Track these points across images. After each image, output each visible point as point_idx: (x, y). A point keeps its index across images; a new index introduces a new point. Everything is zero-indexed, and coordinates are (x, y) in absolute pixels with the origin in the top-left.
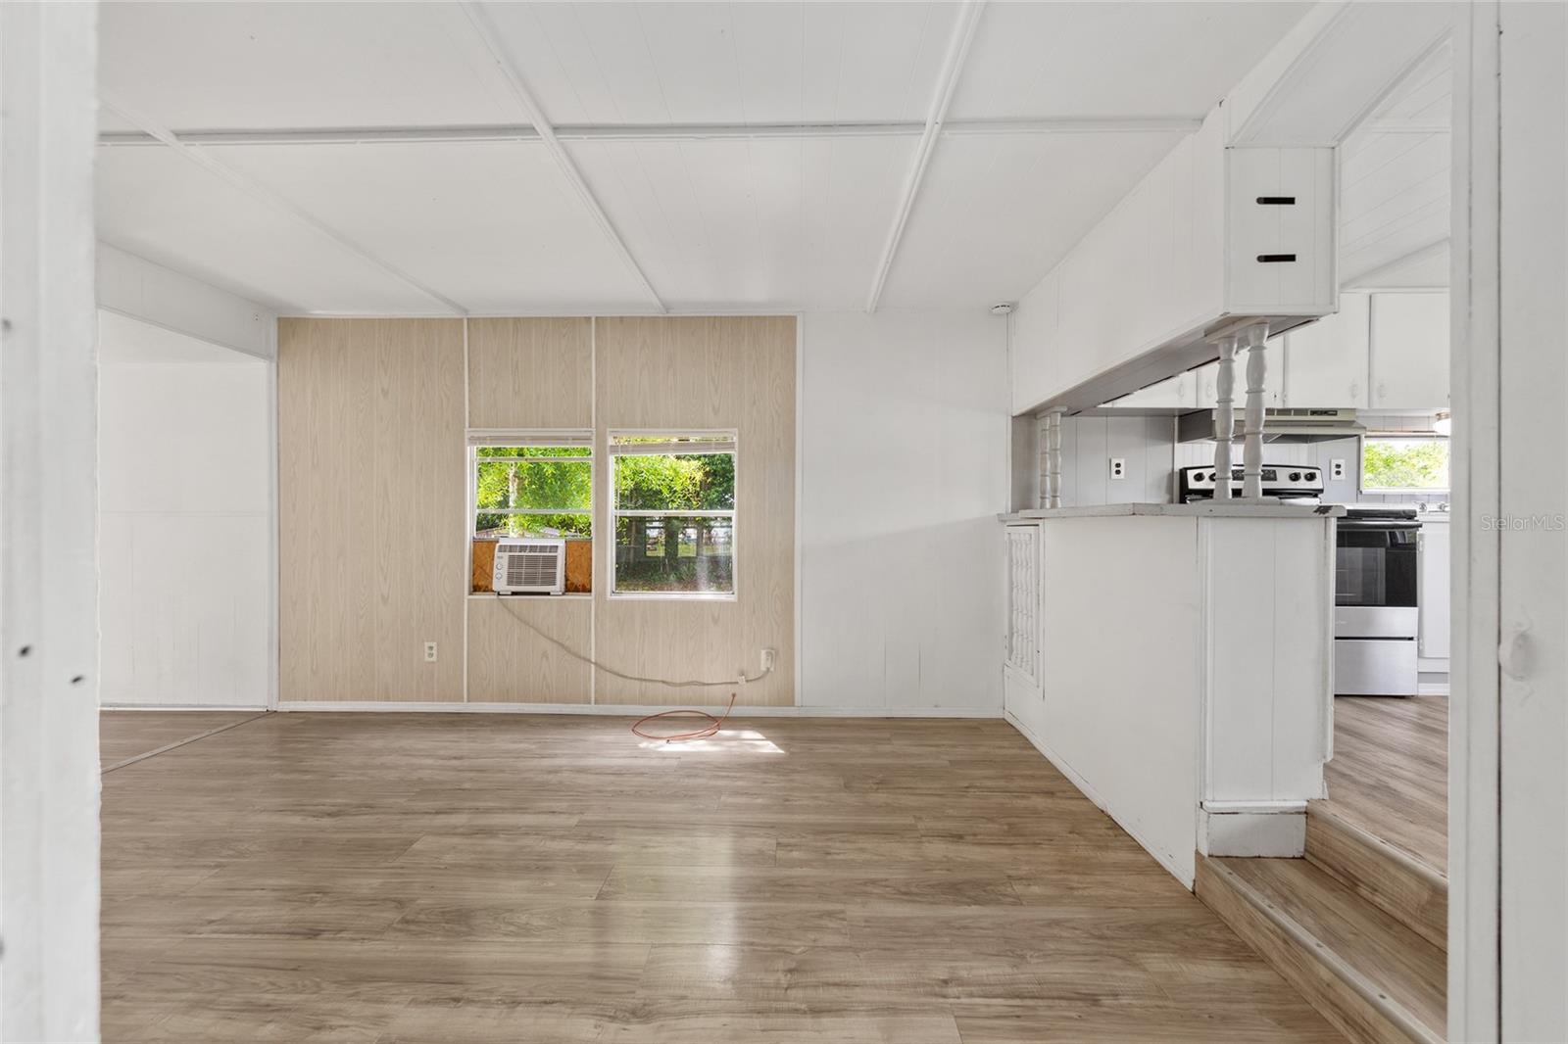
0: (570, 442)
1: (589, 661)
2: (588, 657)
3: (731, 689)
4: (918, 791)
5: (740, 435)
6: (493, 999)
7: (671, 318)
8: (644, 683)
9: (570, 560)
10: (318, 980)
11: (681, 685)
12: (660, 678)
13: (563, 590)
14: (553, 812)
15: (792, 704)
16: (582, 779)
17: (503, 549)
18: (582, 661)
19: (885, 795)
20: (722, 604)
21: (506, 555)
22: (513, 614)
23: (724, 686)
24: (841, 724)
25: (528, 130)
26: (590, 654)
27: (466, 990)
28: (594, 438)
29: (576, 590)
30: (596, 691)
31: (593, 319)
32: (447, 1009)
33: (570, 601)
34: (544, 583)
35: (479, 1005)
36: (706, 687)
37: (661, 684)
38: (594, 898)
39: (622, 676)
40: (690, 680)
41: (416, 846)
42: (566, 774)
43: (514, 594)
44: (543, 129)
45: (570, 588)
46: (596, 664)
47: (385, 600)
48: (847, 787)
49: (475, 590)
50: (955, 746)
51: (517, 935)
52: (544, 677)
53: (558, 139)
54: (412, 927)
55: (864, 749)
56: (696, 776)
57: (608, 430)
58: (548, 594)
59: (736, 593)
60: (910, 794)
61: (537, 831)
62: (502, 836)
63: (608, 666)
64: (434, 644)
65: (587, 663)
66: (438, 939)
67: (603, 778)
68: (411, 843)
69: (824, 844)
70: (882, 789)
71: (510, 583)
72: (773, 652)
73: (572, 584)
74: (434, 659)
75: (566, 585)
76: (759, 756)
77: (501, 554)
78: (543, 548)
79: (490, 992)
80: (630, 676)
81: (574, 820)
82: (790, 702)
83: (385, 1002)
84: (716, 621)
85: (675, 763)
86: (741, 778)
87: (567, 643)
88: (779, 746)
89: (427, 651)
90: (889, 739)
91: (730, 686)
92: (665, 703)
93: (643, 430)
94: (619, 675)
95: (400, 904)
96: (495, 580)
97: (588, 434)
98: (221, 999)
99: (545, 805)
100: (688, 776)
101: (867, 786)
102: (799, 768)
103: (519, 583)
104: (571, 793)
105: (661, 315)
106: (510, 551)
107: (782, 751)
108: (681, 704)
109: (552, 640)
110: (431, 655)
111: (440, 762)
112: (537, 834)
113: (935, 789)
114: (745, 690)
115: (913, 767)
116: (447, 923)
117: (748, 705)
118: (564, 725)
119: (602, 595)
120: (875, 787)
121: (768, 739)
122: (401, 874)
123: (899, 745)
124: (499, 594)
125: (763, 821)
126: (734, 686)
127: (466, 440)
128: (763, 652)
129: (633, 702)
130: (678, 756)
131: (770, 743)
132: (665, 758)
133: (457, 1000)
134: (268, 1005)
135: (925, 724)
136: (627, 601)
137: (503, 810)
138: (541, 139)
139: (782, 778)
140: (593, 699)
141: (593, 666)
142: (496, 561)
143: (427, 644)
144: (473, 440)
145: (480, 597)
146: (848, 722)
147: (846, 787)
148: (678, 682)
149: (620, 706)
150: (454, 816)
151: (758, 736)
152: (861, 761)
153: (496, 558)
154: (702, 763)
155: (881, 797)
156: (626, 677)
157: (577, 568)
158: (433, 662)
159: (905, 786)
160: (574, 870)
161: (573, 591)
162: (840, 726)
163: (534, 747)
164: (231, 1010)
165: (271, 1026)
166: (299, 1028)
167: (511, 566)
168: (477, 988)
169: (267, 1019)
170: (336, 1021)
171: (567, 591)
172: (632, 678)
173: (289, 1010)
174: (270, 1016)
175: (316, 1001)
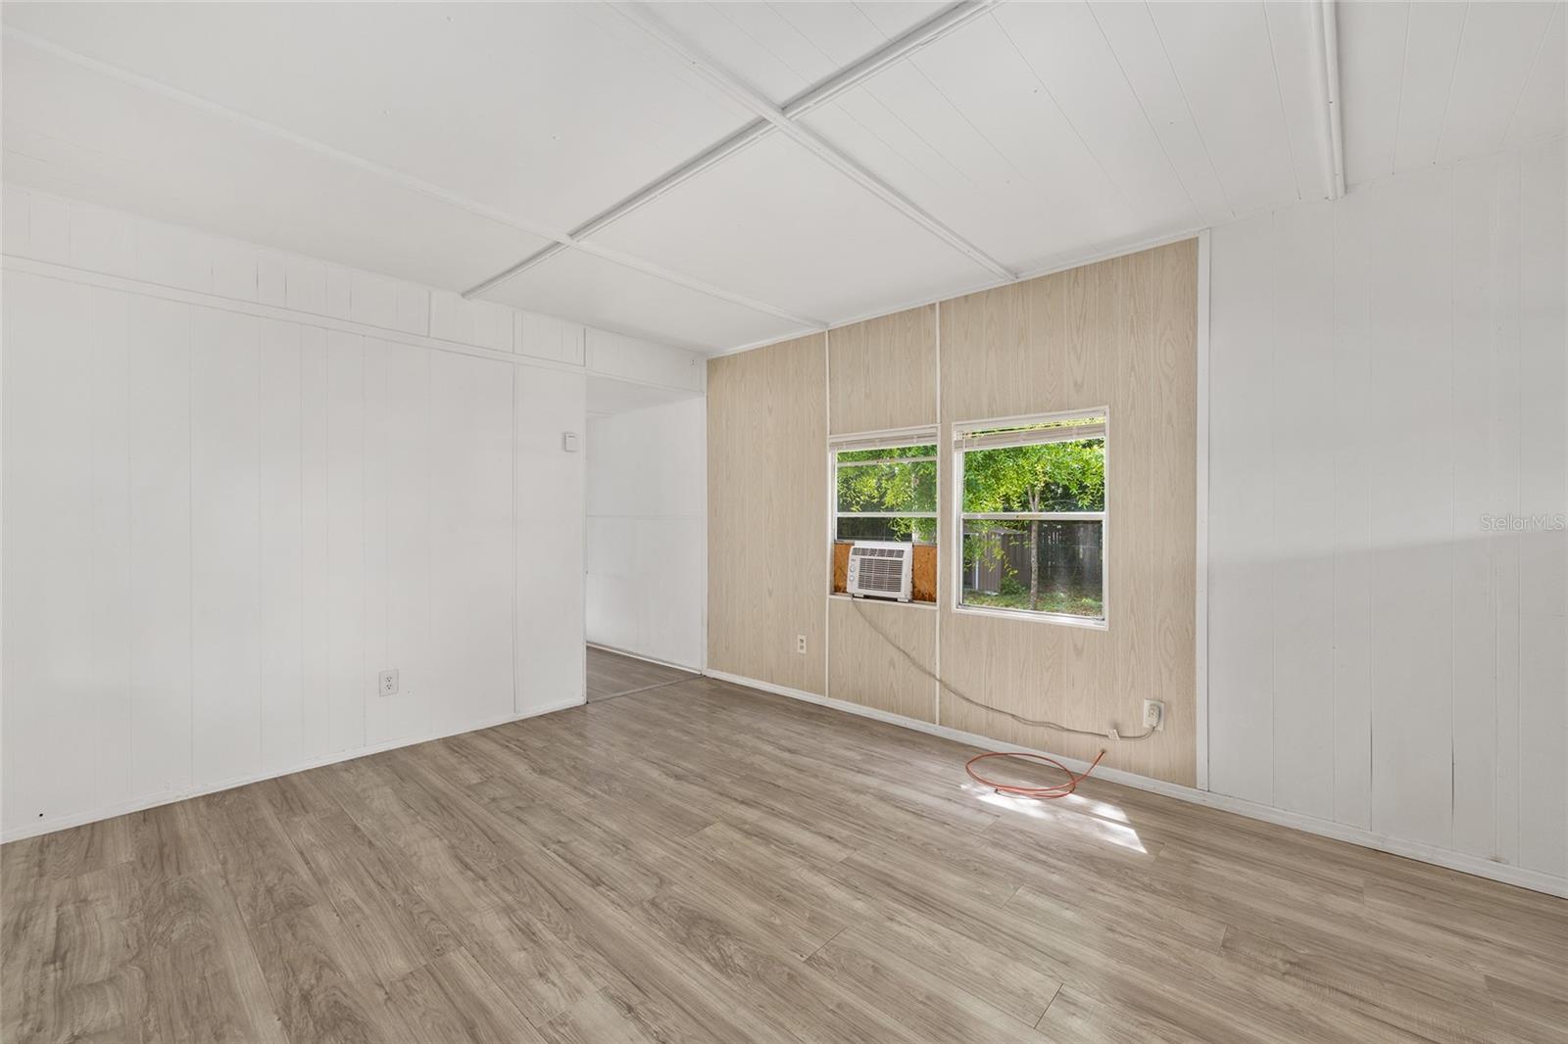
0: (915, 441)
1: (934, 677)
2: (933, 673)
3: (1103, 744)
4: (1377, 1012)
5: (1112, 414)
6: (654, 1027)
7: (1022, 283)
8: (991, 713)
9: (917, 566)
10: (571, 928)
11: (1034, 723)
12: (1009, 711)
13: (909, 597)
14: (831, 838)
16: (882, 810)
17: (856, 552)
18: (927, 676)
19: (1297, 991)
20: (1086, 631)
21: (858, 558)
22: (865, 618)
23: (1089, 737)
24: (1272, 836)
25: (761, 122)
26: (935, 669)
27: (642, 1003)
28: (939, 434)
29: (923, 599)
30: (940, 712)
31: (937, 306)
32: (617, 1014)
33: (916, 609)
34: (890, 589)
35: (640, 1026)
36: (1065, 734)
37: (1010, 718)
38: (803, 959)
39: (968, 700)
40: (1046, 720)
41: (707, 830)
42: (868, 798)
43: (866, 597)
44: (771, 114)
45: (918, 596)
46: (940, 681)
47: (770, 593)
48: (1227, 948)
49: (836, 591)
50: (1520, 953)
51: (715, 965)
52: (892, 686)
53: (789, 119)
54: (653, 912)
55: (1296, 892)
56: (1004, 847)
57: (953, 424)
58: (896, 600)
59: (1107, 619)
60: (1353, 1011)
61: (803, 853)
62: (773, 847)
63: (953, 687)
64: (804, 637)
65: (932, 679)
66: (661, 934)
67: (901, 815)
68: (707, 824)
69: (1133, 1029)
70: (1296, 976)
71: (861, 586)
72: (1162, 705)
73: (919, 591)
74: (804, 651)
75: (913, 593)
76: (1104, 847)
77: (855, 557)
78: (891, 553)
79: (656, 1017)
80: (976, 701)
81: (842, 855)
82: (1190, 781)
83: (590, 978)
84: (1079, 652)
85: (988, 821)
86: (1060, 871)
87: (913, 654)
88: (1144, 840)
89: (799, 644)
90: (1360, 891)
91: (1097, 738)
92: (1014, 741)
93: (990, 420)
94: (964, 698)
95: (662, 882)
96: (848, 582)
97: (934, 430)
98: (520, 912)
99: (827, 826)
100: (995, 845)
101: (1269, 961)
102: (1159, 887)
103: (868, 587)
104: (860, 822)
105: (1008, 283)
106: (864, 554)
107: (1143, 850)
108: (1034, 748)
109: (899, 649)
110: (802, 647)
111: (777, 752)
112: (802, 857)
113: (1422, 1023)
114: (1118, 748)
115: (1387, 958)
116: (677, 920)
117: (1124, 769)
118: (900, 741)
119: (946, 606)
120: (1282, 967)
121: (1132, 824)
122: (681, 854)
123: (1380, 909)
124: (854, 596)
125: (1058, 947)
126: (1103, 740)
127: (828, 447)
128: (1146, 704)
129: (978, 732)
130: (998, 813)
131: (1132, 832)
132: (981, 811)
133: (630, 1009)
134: (534, 934)
135: (1459, 885)
136: (973, 616)
137: (791, 819)
138: (775, 126)
139: (1123, 892)
140: (937, 720)
141: (937, 683)
142: (850, 563)
143: (800, 637)
144: (834, 445)
145: (839, 597)
146: (1290, 837)
147: (1224, 946)
148: (1030, 718)
149: (965, 733)
150: (751, 810)
151: (1120, 815)
152: (1281, 912)
153: (850, 561)
154: (1022, 832)
155: (1284, 992)
156: (972, 702)
157: (924, 574)
158: (803, 655)
159: (1349, 989)
160: (807, 915)
161: (920, 599)
162: (1268, 839)
163: (859, 758)
164: (517, 925)
165: (523, 954)
166: (533, 968)
167: (862, 570)
168: (650, 1005)
169: (526, 947)
170: (553, 976)
171: (913, 599)
172: (977, 704)
173: (540, 946)
174: (529, 945)
175: (557, 948)
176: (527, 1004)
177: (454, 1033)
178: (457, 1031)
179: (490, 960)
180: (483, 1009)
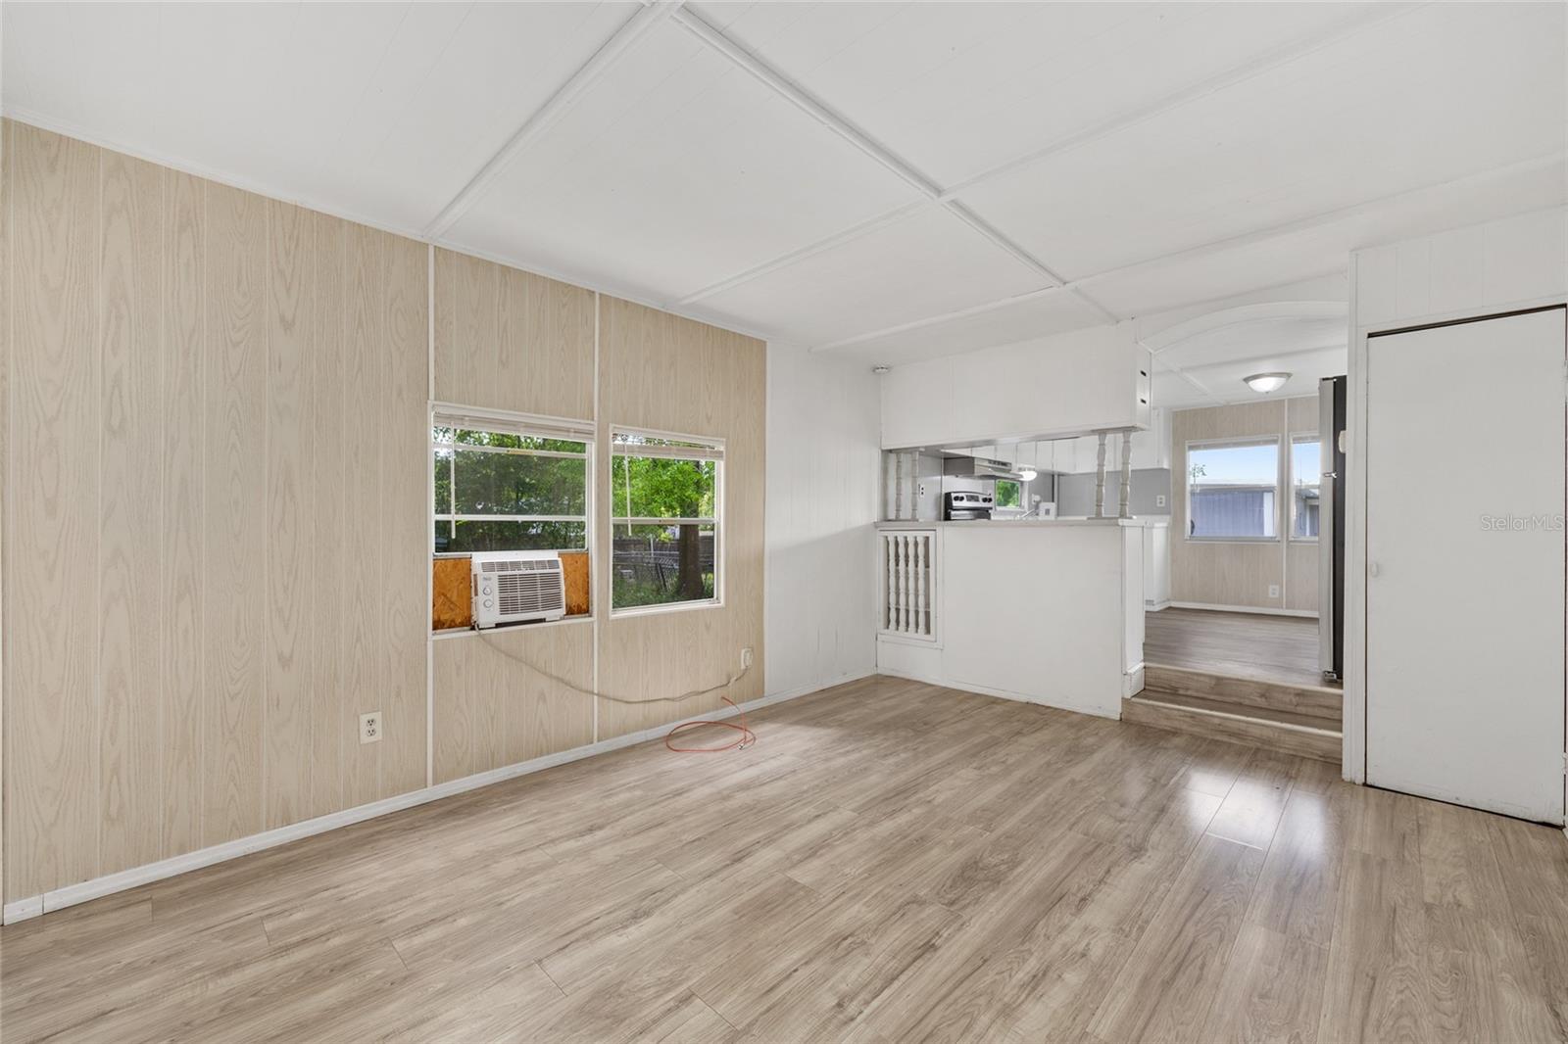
1: (592, 693)
2: (590, 689)
8: (647, 705)
10: (1012, 950)
11: (682, 698)
12: (662, 697)
13: (563, 613)
15: (762, 695)
17: (487, 566)
18: (586, 695)
20: (713, 610)
21: (493, 574)
22: (499, 651)
26: (593, 684)
29: (579, 612)
30: (599, 726)
33: (571, 625)
34: (543, 608)
36: (702, 696)
37: (662, 702)
40: (690, 691)
45: (573, 610)
46: (599, 694)
47: (285, 662)
49: (441, 627)
52: (541, 723)
58: (542, 620)
63: (611, 695)
64: (377, 716)
65: (590, 696)
71: (499, 611)
73: (575, 604)
74: (377, 736)
75: (569, 607)
77: (486, 573)
78: (538, 564)
80: (633, 700)
87: (568, 676)
89: (364, 728)
91: (719, 689)
94: (622, 701)
96: (479, 609)
106: (500, 569)
109: (551, 676)
110: (372, 733)
119: (602, 613)
124: (482, 630)
126: (723, 688)
128: (743, 652)
129: (634, 729)
134: (1034, 976)
140: (595, 737)
141: (596, 697)
142: (478, 584)
143: (365, 718)
145: (450, 634)
148: (679, 695)
149: (622, 737)
153: (476, 582)
156: (630, 703)
157: (573, 583)
158: (375, 742)
161: (576, 613)
164: (1029, 995)
165: (1067, 976)
166: (1079, 964)
167: (502, 590)
168: (1074, 890)
169: (1055, 976)
170: (1081, 947)
171: (567, 614)
172: (636, 703)
173: (1048, 968)
174: (1052, 975)
175: (1044, 954)
176: (1120, 955)
177: (1181, 992)
178: (1178, 991)
179: (1089, 999)
180: (1146, 981)
